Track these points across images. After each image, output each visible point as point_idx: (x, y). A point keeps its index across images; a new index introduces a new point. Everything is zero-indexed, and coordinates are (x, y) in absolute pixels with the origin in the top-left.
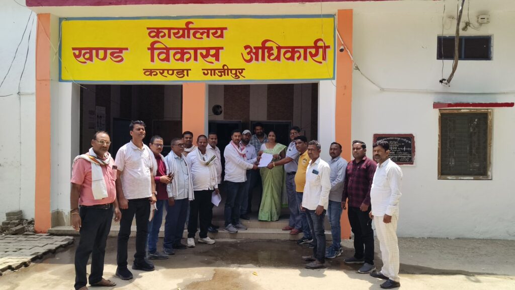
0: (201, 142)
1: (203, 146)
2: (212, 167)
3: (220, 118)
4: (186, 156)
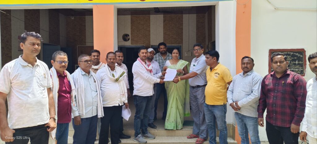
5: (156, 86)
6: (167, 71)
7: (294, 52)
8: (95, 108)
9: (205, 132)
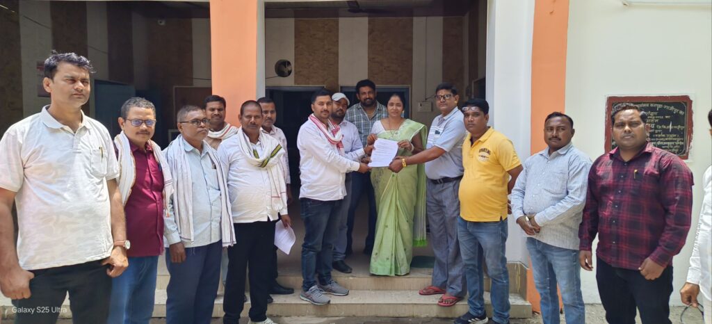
0: (250, 117)
1: (253, 124)
2: (274, 170)
5: (351, 177)
6: (376, 144)
7: (664, 104)
8: (215, 225)
9: (459, 281)
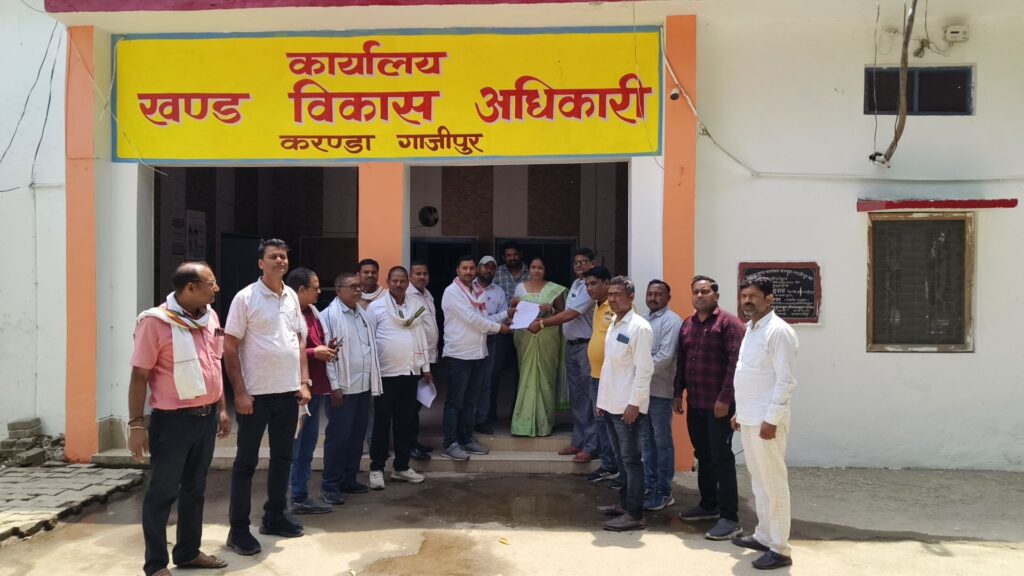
0: (396, 281)
1: (399, 288)
2: (417, 329)
3: (434, 233)
4: (365, 309)
6: (518, 307)
7: (794, 270)
